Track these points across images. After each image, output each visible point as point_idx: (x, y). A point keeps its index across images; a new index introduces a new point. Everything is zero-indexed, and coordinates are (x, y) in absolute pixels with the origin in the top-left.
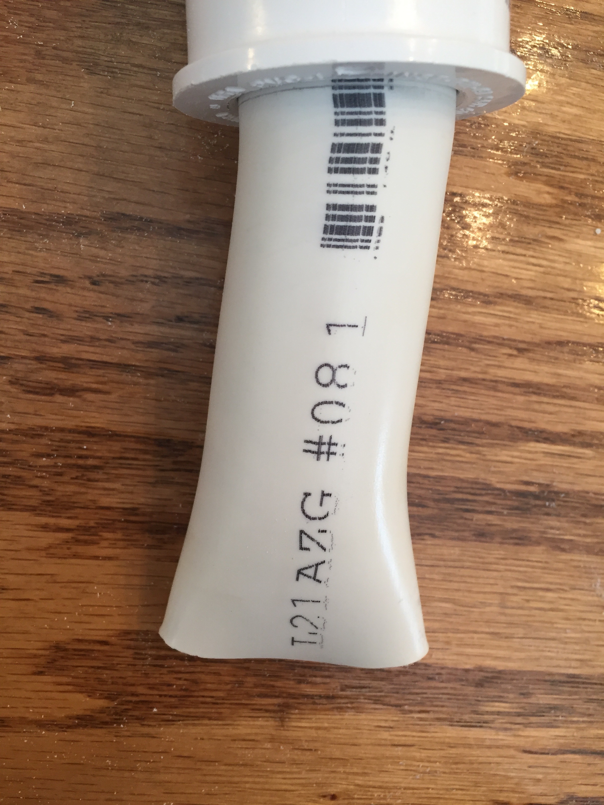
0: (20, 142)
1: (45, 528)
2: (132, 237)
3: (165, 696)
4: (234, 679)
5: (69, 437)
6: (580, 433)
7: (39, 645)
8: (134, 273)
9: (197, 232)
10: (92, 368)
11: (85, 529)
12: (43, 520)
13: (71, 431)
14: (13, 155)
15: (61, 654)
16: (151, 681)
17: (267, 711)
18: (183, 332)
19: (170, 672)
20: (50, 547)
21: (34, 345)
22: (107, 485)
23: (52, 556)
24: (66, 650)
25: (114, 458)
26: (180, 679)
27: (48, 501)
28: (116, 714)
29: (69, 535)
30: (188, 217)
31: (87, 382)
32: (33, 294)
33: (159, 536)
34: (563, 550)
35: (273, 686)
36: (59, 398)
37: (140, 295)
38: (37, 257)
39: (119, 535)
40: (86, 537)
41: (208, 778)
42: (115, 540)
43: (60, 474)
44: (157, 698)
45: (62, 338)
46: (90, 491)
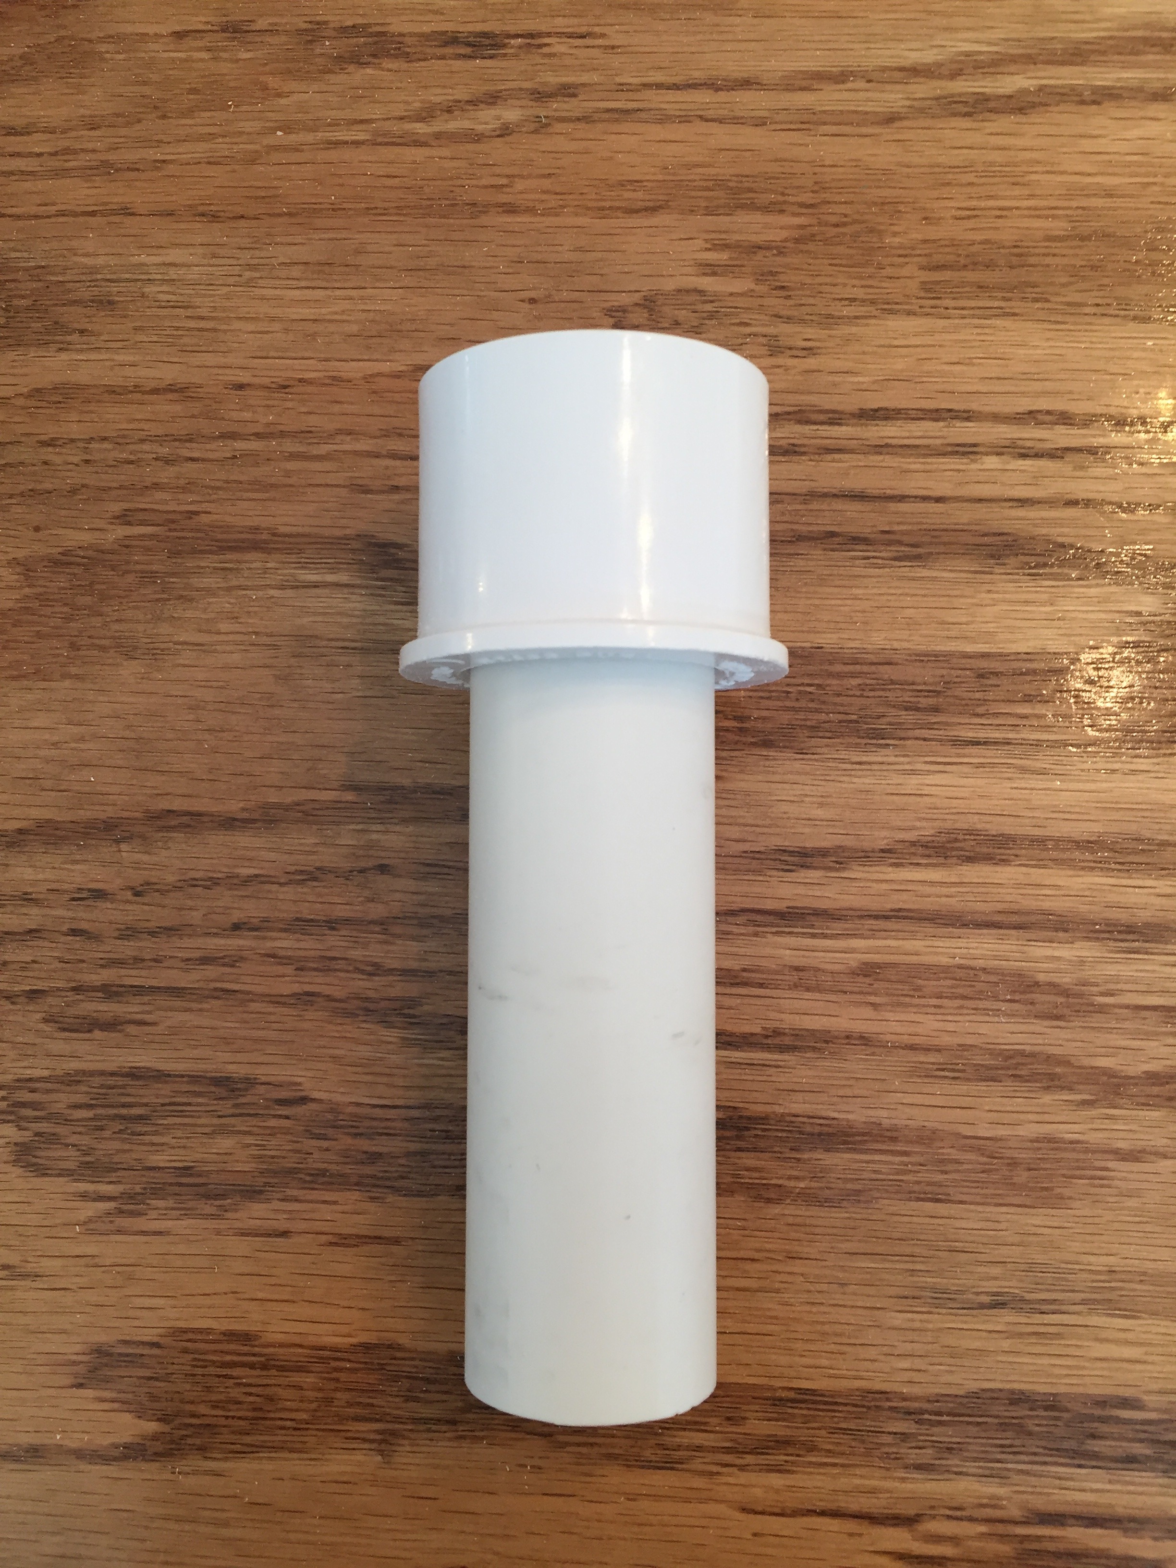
0: (55, 745)
1: (84, 1196)
2: (178, 836)
3: (233, 1417)
4: (320, 1395)
5: (111, 1081)
6: (777, 1033)
7: (78, 1348)
8: (183, 878)
9: (254, 821)
10: (135, 995)
11: (131, 1197)
12: (83, 1187)
13: (112, 1074)
14: (48, 761)
15: (105, 1360)
16: (214, 1397)
17: (365, 1440)
18: (241, 942)
19: (239, 1384)
20: (90, 1220)
21: (71, 974)
22: (156, 1139)
23: (92, 1232)
24: (111, 1355)
25: (163, 1105)
26: (251, 1394)
27: (88, 1163)
28: (172, 1442)
29: (112, 1205)
30: (241, 805)
31: (130, 1013)
32: (70, 914)
33: (218, 1203)
34: (769, 1201)
35: (372, 1405)
36: (97, 1034)
37: (190, 903)
38: (73, 871)
39: (170, 1203)
40: (132, 1207)
41: (292, 1536)
42: (166, 1209)
43: (101, 1128)
44: (223, 1421)
45: (101, 962)
46: (135, 1147)
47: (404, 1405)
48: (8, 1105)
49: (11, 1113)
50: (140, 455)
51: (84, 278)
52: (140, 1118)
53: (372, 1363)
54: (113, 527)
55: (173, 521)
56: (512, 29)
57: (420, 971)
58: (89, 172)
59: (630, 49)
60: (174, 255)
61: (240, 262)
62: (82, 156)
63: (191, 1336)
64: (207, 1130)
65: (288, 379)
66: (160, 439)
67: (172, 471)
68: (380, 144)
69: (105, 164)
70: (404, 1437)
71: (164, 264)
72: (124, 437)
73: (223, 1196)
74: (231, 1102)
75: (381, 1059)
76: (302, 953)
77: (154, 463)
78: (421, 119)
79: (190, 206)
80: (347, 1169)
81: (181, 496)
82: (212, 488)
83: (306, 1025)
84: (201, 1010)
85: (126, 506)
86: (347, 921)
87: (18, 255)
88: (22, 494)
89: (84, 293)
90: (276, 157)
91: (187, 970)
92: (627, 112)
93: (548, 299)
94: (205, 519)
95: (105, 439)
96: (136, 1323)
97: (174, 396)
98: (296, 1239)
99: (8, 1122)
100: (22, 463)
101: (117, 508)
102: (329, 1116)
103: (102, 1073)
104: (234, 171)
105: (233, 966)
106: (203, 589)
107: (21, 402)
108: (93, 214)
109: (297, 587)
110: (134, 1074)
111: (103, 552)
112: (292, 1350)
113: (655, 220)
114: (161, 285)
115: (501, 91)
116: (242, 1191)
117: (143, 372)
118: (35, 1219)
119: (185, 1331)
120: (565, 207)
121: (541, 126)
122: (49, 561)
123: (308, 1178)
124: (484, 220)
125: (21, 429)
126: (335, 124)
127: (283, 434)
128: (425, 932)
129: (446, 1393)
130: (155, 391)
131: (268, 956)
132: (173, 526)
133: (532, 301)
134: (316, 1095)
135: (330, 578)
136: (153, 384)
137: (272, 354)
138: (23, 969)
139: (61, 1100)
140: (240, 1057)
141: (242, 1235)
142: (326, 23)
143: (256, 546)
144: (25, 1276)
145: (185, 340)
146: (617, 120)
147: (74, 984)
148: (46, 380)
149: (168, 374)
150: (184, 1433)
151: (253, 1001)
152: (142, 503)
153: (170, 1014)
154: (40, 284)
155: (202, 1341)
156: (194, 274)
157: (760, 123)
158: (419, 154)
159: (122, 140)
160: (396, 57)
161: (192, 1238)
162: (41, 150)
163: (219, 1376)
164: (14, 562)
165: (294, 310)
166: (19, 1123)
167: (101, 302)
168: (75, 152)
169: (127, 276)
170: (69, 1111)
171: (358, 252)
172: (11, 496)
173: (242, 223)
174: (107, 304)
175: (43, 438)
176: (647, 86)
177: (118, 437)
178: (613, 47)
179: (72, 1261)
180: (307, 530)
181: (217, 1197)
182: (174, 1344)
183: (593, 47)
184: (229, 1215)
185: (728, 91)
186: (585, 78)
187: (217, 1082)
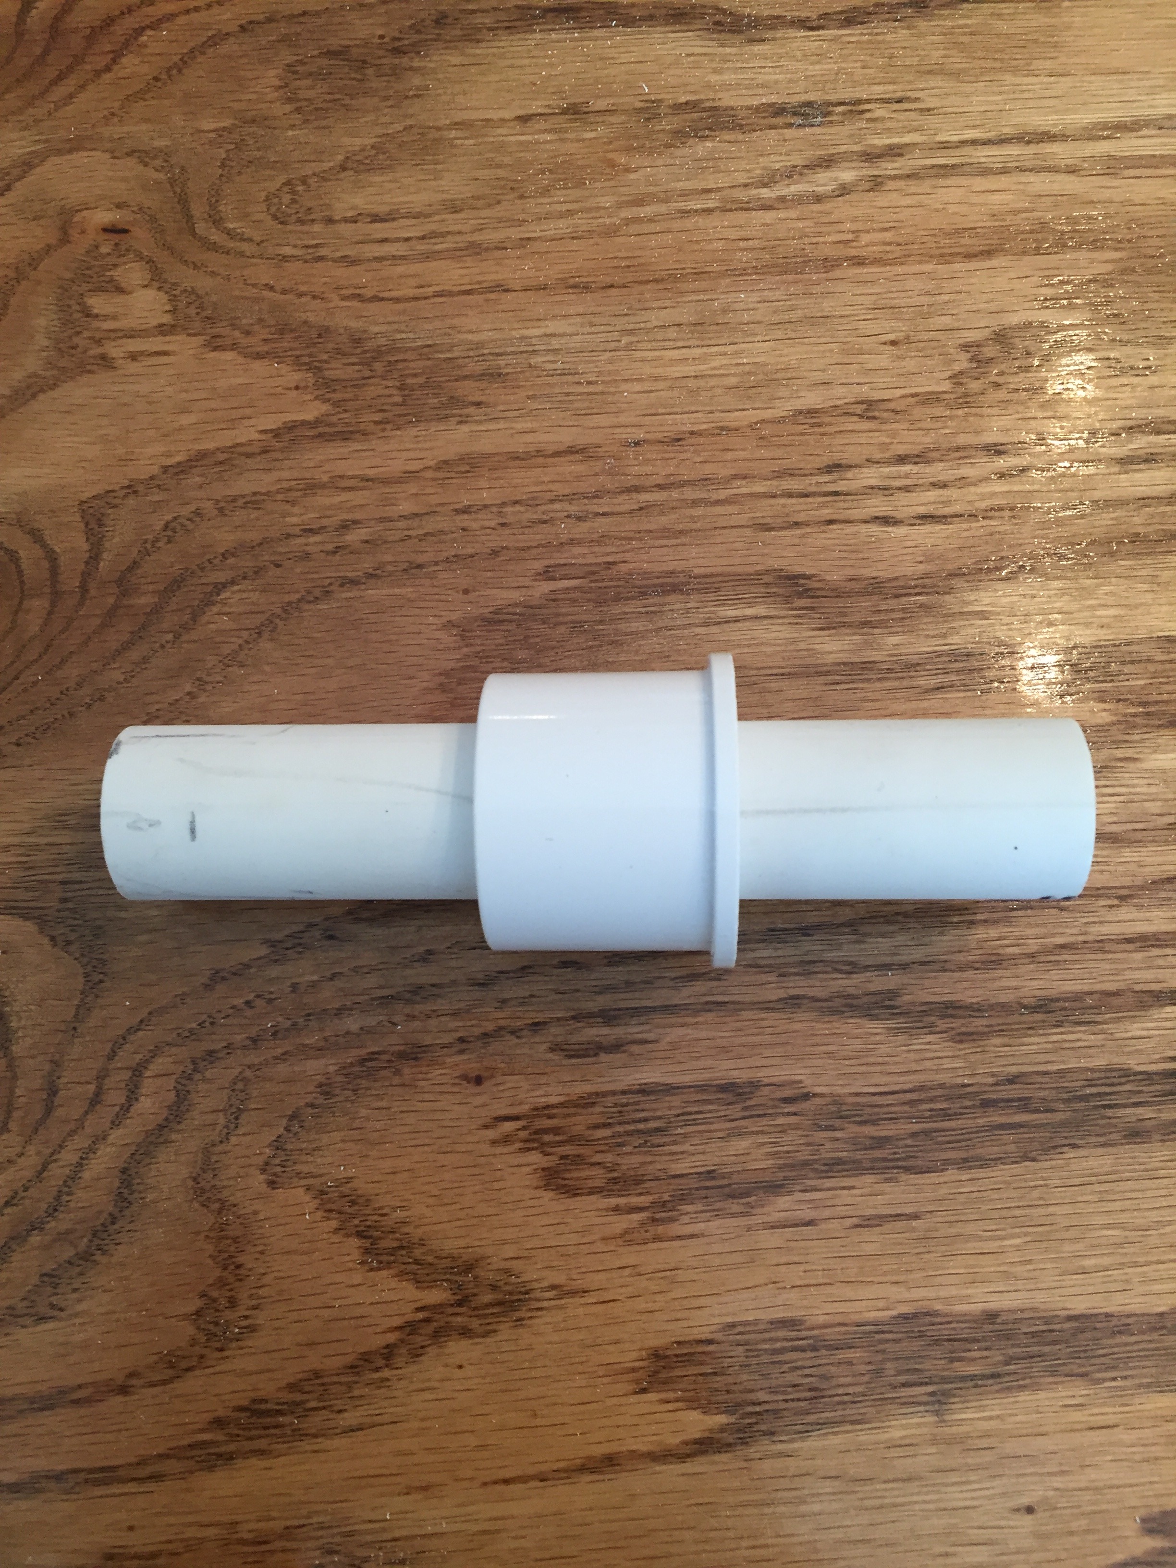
47: (950, 1366)
48: (530, 1134)
49: (534, 1141)
50: (552, 515)
51: (471, 353)
52: (658, 1130)
53: (913, 1332)
54: (537, 583)
55: (594, 573)
56: (833, 98)
57: (893, 964)
58: (458, 253)
59: (941, 111)
60: (552, 327)
61: (617, 328)
62: (449, 238)
63: (740, 1329)
64: (721, 1134)
65: (680, 433)
66: (570, 498)
67: (584, 526)
68: (731, 210)
69: (472, 245)
70: (954, 1396)
71: (546, 335)
72: (534, 499)
73: (748, 1194)
74: (739, 1106)
75: (871, 1050)
76: (781, 960)
77: (566, 520)
78: (765, 185)
79: (562, 279)
80: (859, 1155)
81: (596, 549)
82: (625, 539)
83: (798, 1026)
84: (697, 1023)
85: (547, 562)
86: (818, 927)
87: (404, 336)
88: (447, 560)
89: (475, 367)
90: (635, 228)
91: (676, 988)
92: (953, 166)
93: (908, 340)
94: (624, 568)
95: (516, 502)
96: (685, 1324)
97: (579, 457)
98: (823, 1226)
99: (533, 1149)
100: (441, 532)
101: (538, 565)
102: (833, 1108)
103: (614, 1093)
104: (597, 244)
105: (719, 980)
106: (631, 633)
107: (429, 474)
108: (468, 292)
109: (719, 623)
110: (644, 1090)
111: (531, 607)
112: (837, 1329)
113: (994, 262)
114: (545, 355)
115: (833, 155)
116: (764, 1187)
117: (542, 437)
118: (574, 1238)
119: (733, 1325)
120: (909, 256)
121: (876, 184)
122: (483, 620)
123: (823, 1168)
124: (837, 273)
125: (434, 500)
126: (685, 195)
127: (683, 484)
128: (892, 928)
129: (986, 1349)
130: (557, 454)
131: (750, 966)
132: (594, 578)
133: (893, 343)
134: (818, 1090)
135: (749, 612)
136: (552, 448)
137: (661, 411)
138: (523, 1004)
139: (579, 1123)
140: (741, 1063)
141: (773, 1227)
142: (660, 101)
143: (675, 589)
144: (573, 1293)
145: (576, 405)
146: (943, 176)
147: (572, 1013)
148: (451, 452)
149: (566, 437)
150: (750, 1421)
151: (744, 1010)
152: (561, 558)
153: (668, 1030)
154: (429, 363)
155: (754, 1332)
156: (575, 342)
157: (1072, 171)
158: (769, 216)
159: (486, 221)
160: (733, 129)
161: (724, 1236)
162: (409, 235)
163: (773, 1363)
164: (450, 624)
165: (674, 369)
166: (543, 1148)
167: (491, 375)
168: (443, 235)
169: (512, 349)
170: (590, 1132)
171: (725, 311)
172: (436, 563)
173: (613, 292)
174: (496, 376)
175: (457, 506)
176: (963, 143)
177: (528, 499)
178: (929, 110)
179: (614, 1274)
180: (719, 570)
181: (743, 1195)
182: (724, 1338)
183: (910, 110)
184: (754, 1211)
185: (1038, 143)
186: (907, 139)
187: (723, 1088)
